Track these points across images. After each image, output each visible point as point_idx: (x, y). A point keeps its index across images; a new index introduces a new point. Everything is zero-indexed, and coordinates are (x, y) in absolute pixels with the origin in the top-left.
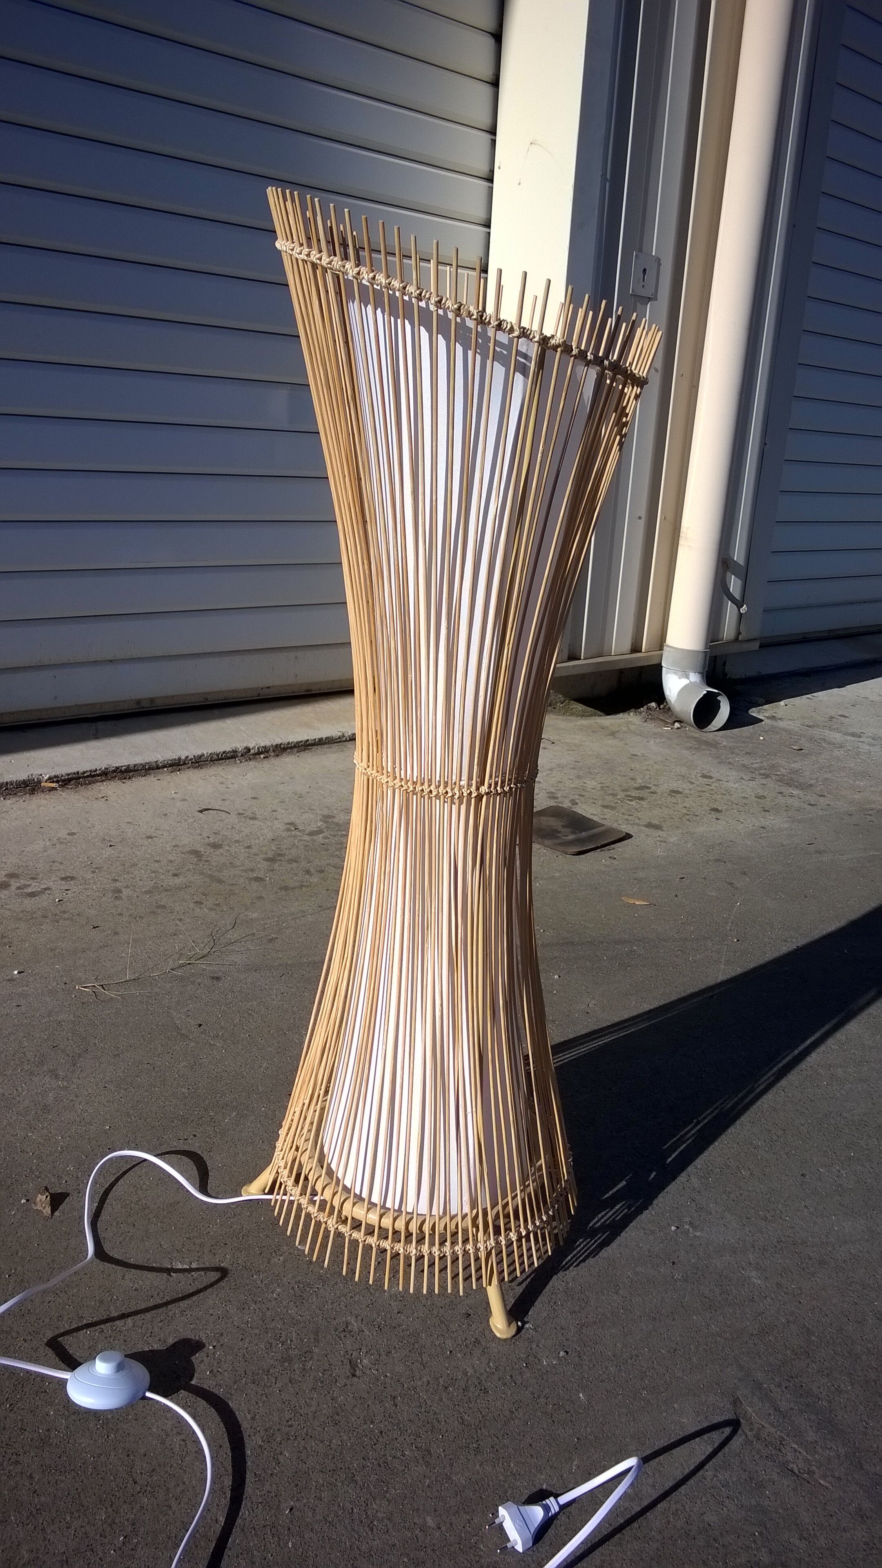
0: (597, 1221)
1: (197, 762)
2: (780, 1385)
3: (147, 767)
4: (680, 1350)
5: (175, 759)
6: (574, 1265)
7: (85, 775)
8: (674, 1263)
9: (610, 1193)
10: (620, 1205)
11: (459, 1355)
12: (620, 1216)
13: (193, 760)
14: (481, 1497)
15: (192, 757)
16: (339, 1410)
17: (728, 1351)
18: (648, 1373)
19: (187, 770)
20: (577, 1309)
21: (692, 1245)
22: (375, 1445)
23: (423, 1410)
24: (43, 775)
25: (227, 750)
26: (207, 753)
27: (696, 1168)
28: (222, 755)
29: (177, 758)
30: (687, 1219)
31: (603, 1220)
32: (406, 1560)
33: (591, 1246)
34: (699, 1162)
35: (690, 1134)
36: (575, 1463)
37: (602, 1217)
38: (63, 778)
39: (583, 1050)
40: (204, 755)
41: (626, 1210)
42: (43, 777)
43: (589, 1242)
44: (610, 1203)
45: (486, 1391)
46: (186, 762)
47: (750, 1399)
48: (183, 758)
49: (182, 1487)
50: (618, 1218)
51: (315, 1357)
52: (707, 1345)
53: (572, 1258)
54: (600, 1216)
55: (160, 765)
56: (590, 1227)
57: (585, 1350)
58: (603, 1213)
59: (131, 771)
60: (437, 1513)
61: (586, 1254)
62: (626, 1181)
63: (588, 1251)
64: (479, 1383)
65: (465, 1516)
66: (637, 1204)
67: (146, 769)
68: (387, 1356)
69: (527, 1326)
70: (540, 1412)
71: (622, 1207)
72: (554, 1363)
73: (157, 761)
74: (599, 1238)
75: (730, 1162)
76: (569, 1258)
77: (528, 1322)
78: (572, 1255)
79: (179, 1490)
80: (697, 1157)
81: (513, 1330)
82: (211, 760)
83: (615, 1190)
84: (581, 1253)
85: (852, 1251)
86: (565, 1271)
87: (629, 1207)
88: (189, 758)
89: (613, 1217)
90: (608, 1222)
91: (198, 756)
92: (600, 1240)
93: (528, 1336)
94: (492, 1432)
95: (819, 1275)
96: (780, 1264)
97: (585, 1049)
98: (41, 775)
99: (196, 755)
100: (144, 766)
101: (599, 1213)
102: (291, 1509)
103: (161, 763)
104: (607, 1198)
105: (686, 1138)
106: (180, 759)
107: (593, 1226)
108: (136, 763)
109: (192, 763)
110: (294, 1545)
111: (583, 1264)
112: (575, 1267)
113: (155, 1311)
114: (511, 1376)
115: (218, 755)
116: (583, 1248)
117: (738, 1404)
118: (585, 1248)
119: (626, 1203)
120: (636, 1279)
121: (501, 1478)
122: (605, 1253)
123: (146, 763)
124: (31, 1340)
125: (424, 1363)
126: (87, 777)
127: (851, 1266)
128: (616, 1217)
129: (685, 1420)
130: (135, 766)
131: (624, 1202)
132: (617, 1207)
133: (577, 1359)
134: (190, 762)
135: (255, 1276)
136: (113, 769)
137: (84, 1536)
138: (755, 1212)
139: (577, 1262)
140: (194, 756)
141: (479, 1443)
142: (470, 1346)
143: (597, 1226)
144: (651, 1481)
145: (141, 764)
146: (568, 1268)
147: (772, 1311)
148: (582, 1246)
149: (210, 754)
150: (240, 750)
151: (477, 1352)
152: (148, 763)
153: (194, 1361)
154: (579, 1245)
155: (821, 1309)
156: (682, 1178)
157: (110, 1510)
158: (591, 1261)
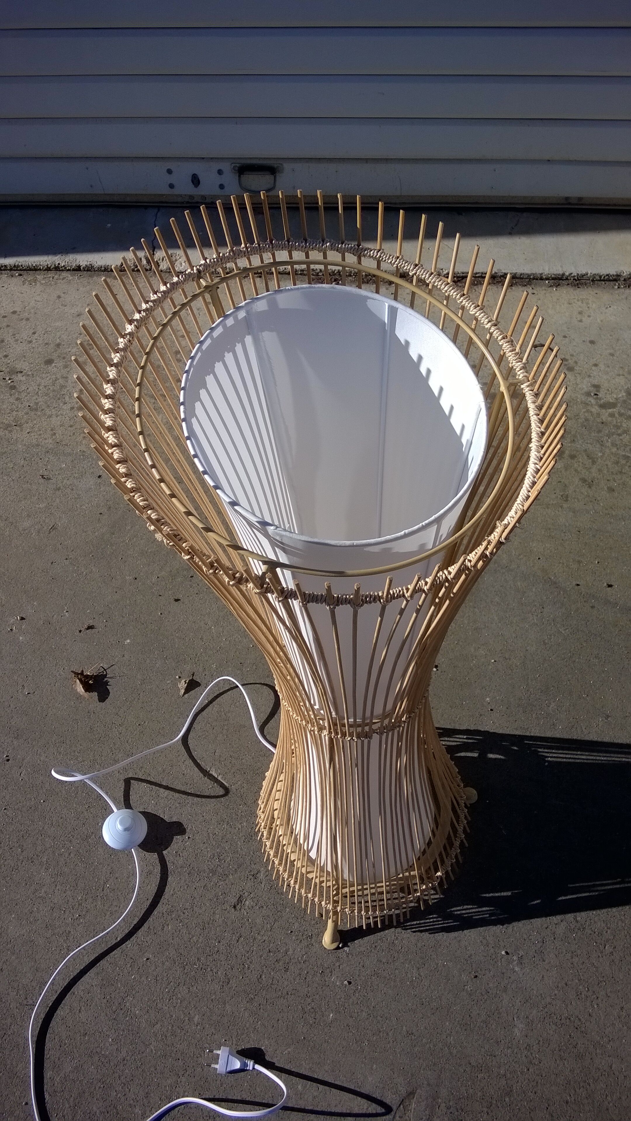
0: (458, 910)
1: (579, 280)
2: (448, 1108)
3: (532, 277)
4: (415, 1036)
5: (559, 275)
6: (412, 930)
7: (477, 275)
8: (476, 977)
9: (491, 895)
10: (488, 909)
11: (294, 938)
12: (478, 917)
13: (576, 278)
14: (229, 1027)
15: (576, 275)
16: (211, 922)
17: (443, 1061)
18: (381, 1034)
19: (566, 286)
20: (384, 960)
21: (503, 973)
22: (209, 956)
23: (248, 955)
24: (444, 270)
25: (611, 273)
26: (591, 273)
27: (575, 918)
28: (605, 277)
29: (561, 273)
30: (521, 953)
31: (464, 912)
32: (170, 1028)
33: (439, 924)
34: (582, 916)
35: (603, 888)
36: (289, 1050)
37: (467, 909)
38: (458, 275)
39: (602, 758)
40: (587, 274)
41: (488, 915)
42: (443, 272)
43: (438, 921)
44: (482, 903)
45: (287, 970)
46: (569, 278)
47: (420, 1100)
48: (567, 274)
49: (117, 908)
50: (476, 917)
51: (227, 881)
52: (434, 1046)
53: (417, 924)
54: (465, 907)
55: (544, 277)
56: (451, 911)
57: (362, 991)
58: (469, 907)
59: (517, 278)
60: (203, 1017)
61: (428, 928)
62: (512, 893)
63: (431, 927)
64: (288, 963)
65: (213, 1030)
66: (500, 917)
67: (530, 279)
68: (259, 908)
69: (346, 949)
70: (302, 1007)
71: (487, 911)
72: (338, 984)
73: (542, 274)
74: (448, 923)
75: (607, 932)
76: (415, 923)
77: (348, 947)
78: (418, 922)
79: (116, 909)
80: (586, 910)
81: (335, 945)
82: (593, 281)
83: (497, 895)
84: (426, 925)
85: (614, 1066)
86: (403, 929)
87: (491, 915)
88: (572, 275)
89: (473, 914)
90: (466, 915)
91: (581, 274)
92: (448, 925)
93: (340, 955)
94: (267, 997)
95: (566, 1063)
96: (548, 1033)
97: (605, 759)
98: (442, 269)
99: (580, 273)
100: (529, 275)
101: (468, 905)
102: (148, 959)
103: (545, 275)
104: (485, 897)
105: (595, 889)
106: (563, 274)
107: (454, 911)
108: (523, 272)
109: (574, 280)
110: (135, 978)
111: (418, 933)
112: (412, 932)
113: (181, 795)
114: (307, 973)
115: (600, 277)
116: (431, 922)
117: (412, 1097)
118: (431, 924)
119: (493, 910)
120: (440, 969)
121: (248, 1025)
122: (441, 936)
123: (531, 274)
124: (121, 773)
125: (273, 927)
126: (479, 277)
127: (598, 1076)
128: (474, 916)
129: (370, 1079)
130: (521, 275)
131: (492, 908)
132: (484, 909)
133: (352, 992)
134: (572, 278)
135: (241, 806)
136: (501, 274)
137: (67, 902)
138: (577, 984)
139: (417, 929)
140: (578, 274)
141: (256, 997)
142: (304, 937)
143: (456, 913)
144: (315, 1094)
145: (527, 274)
146: (407, 929)
147: (502, 1060)
148: (432, 920)
149: (594, 274)
150: (624, 275)
151: (305, 943)
152: (534, 274)
153: (174, 839)
154: (430, 919)
155: (537, 1086)
156: (555, 919)
157: (84, 896)
158: (426, 935)
